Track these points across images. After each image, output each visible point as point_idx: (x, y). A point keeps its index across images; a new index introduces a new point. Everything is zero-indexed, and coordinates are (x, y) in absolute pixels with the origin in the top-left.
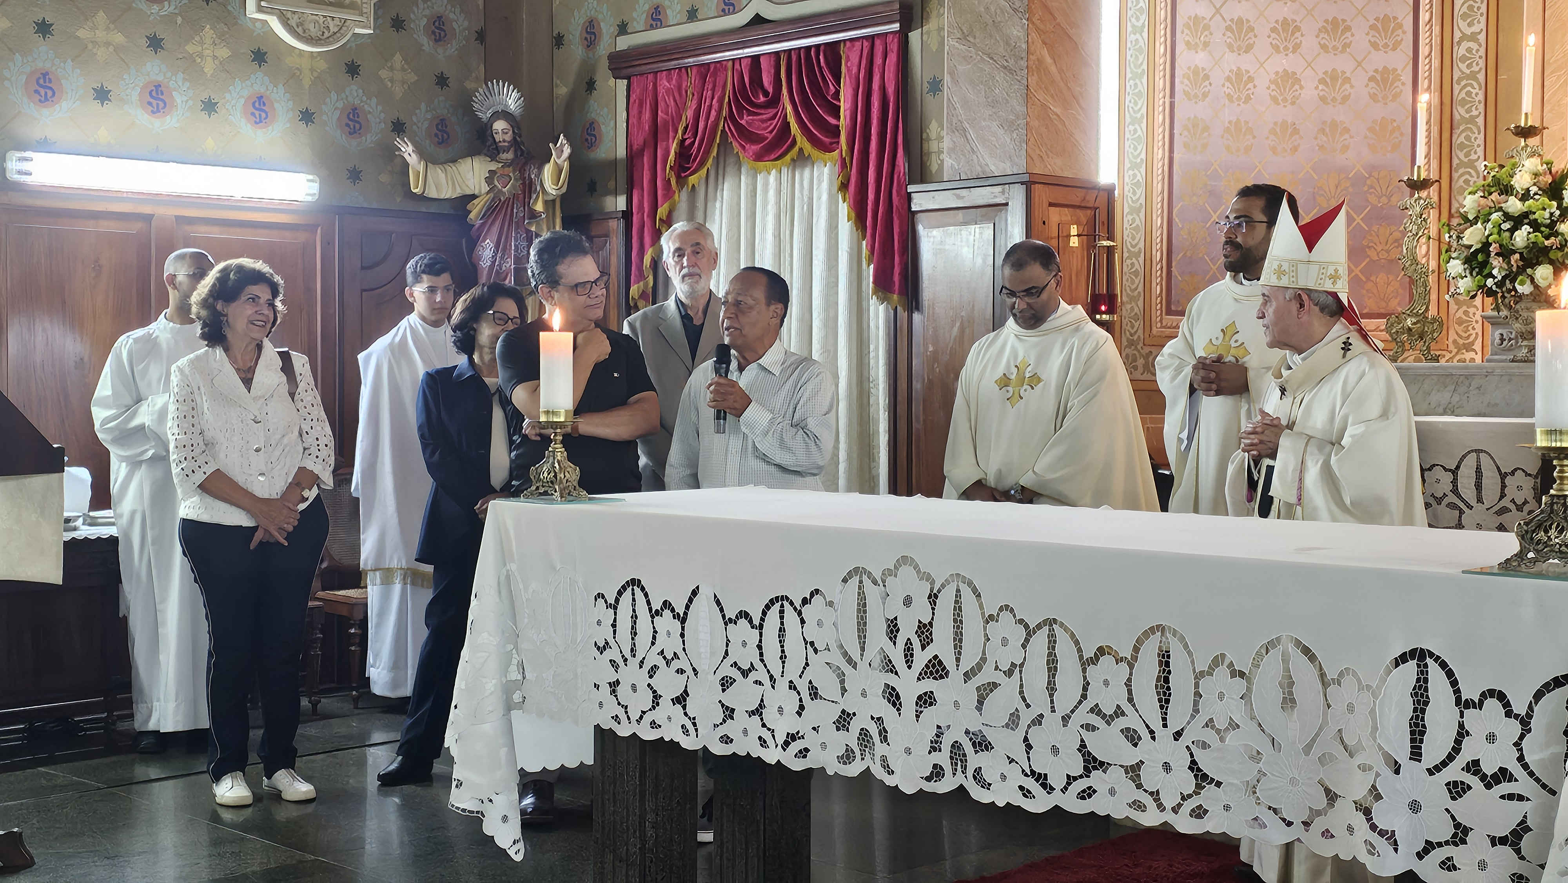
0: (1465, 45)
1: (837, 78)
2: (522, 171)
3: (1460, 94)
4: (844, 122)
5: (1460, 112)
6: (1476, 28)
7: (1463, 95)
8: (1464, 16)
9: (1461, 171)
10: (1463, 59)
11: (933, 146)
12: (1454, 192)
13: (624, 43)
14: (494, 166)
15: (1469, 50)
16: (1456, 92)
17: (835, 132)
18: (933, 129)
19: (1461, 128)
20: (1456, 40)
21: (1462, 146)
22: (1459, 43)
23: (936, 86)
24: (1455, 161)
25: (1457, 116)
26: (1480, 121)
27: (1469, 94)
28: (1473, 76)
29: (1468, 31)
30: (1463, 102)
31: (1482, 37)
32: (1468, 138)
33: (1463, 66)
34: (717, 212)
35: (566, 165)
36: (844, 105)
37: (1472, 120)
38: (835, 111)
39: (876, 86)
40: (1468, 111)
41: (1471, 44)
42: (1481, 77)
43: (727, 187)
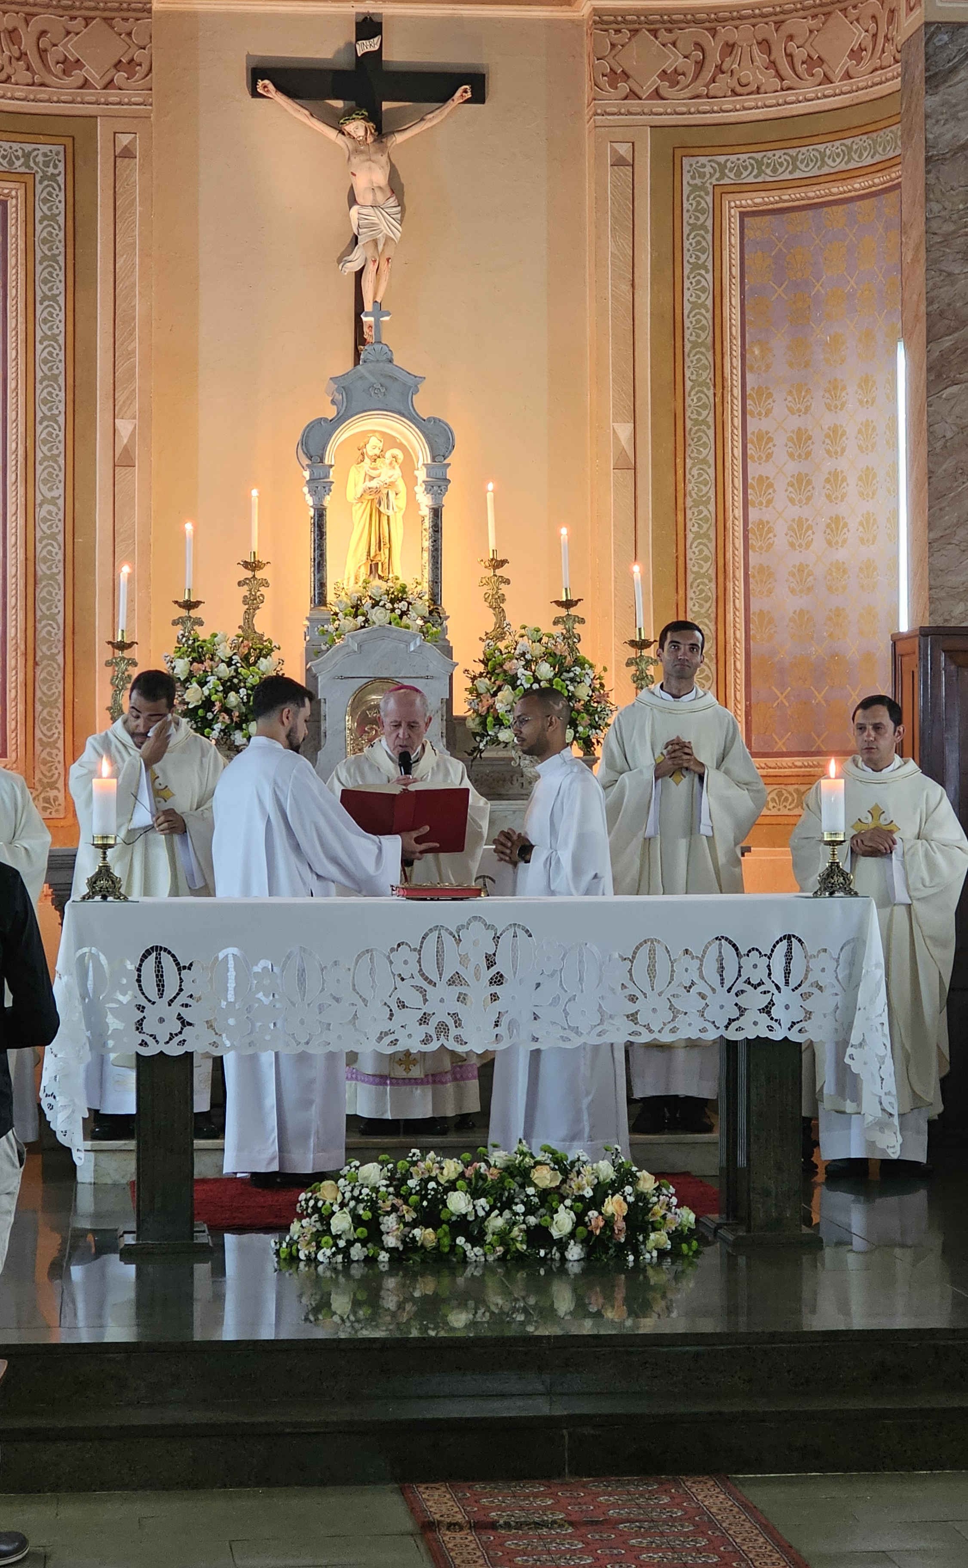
0: (46, 507)
3: (42, 553)
5: (42, 568)
6: (55, 493)
7: (44, 553)
8: (45, 481)
9: (44, 623)
10: (45, 520)
12: (38, 642)
15: (50, 513)
16: (38, 550)
19: (44, 583)
20: (38, 502)
21: (44, 600)
22: (41, 505)
24: (39, 613)
25: (39, 573)
26: (60, 578)
27: (50, 552)
28: (53, 537)
29: (49, 495)
30: (45, 560)
31: (61, 502)
32: (50, 593)
33: (44, 527)
37: (52, 577)
40: (50, 568)
41: (51, 508)
42: (60, 538)
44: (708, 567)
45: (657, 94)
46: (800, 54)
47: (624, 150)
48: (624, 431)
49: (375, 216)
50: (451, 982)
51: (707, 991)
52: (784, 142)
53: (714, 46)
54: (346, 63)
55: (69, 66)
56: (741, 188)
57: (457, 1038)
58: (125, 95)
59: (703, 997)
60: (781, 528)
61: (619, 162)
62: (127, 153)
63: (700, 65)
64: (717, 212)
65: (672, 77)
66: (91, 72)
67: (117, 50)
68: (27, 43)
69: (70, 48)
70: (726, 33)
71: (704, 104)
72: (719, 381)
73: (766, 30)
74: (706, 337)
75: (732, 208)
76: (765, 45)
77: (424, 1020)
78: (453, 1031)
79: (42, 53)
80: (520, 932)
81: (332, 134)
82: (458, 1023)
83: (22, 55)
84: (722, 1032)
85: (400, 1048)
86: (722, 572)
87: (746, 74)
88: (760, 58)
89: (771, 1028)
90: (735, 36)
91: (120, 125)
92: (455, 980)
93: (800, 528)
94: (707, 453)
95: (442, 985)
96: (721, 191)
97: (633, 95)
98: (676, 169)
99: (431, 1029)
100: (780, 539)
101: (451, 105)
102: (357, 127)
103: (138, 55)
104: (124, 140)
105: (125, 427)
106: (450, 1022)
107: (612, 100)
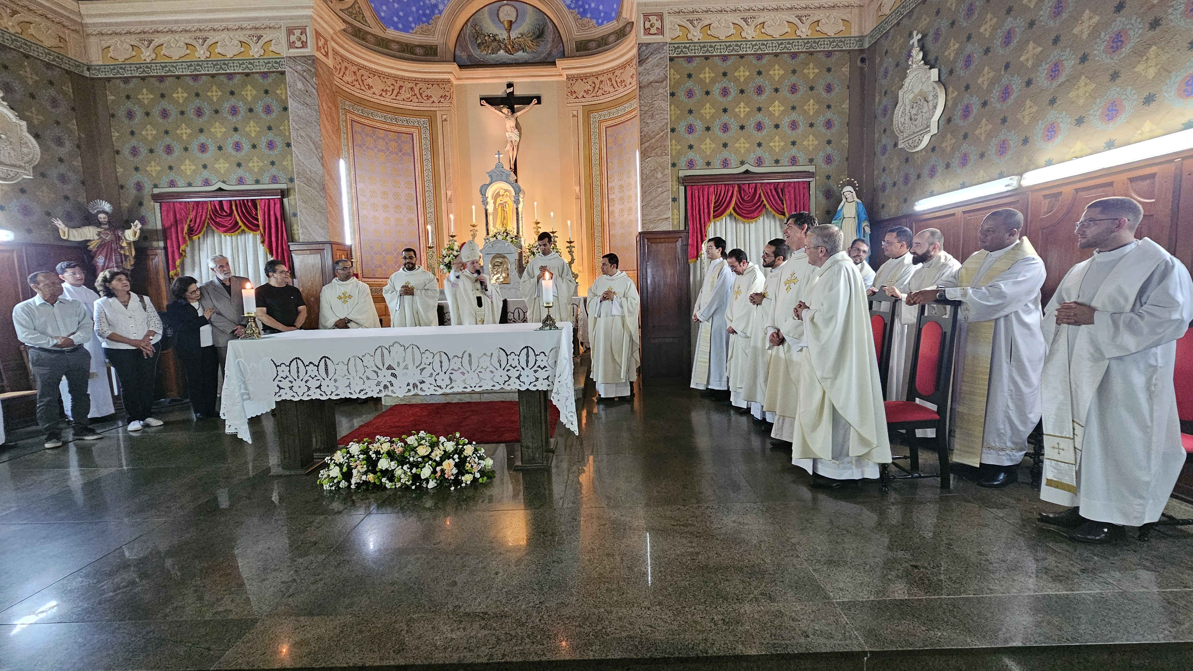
1: (256, 209)
2: (114, 231)
4: (261, 223)
8: (429, 207)
10: (429, 217)
11: (296, 232)
13: (156, 191)
14: (99, 230)
17: (258, 226)
18: (295, 227)
23: (295, 215)
31: (433, 212)
34: (205, 248)
35: (138, 231)
36: (260, 218)
38: (257, 220)
39: (272, 213)
41: (431, 214)
42: (434, 222)
43: (209, 240)
44: (600, 223)
45: (583, 97)
46: (619, 80)
47: (575, 113)
48: (577, 189)
49: (511, 134)
50: (388, 369)
51: (494, 370)
52: (615, 106)
53: (597, 82)
54: (505, 95)
55: (429, 97)
56: (605, 120)
57: (392, 391)
58: (444, 105)
59: (492, 372)
60: (617, 211)
61: (574, 116)
62: (446, 120)
63: (594, 88)
64: (599, 129)
65: (587, 92)
66: (434, 99)
67: (441, 93)
68: (417, 91)
69: (429, 92)
70: (601, 78)
71: (595, 98)
72: (601, 174)
73: (610, 76)
74: (598, 162)
75: (604, 125)
76: (610, 79)
77: (378, 384)
78: (390, 388)
79: (421, 94)
80: (415, 348)
81: (500, 113)
82: (392, 385)
83: (415, 95)
84: (502, 386)
85: (369, 395)
86: (603, 224)
87: (606, 89)
88: (609, 83)
89: (520, 385)
90: (603, 79)
91: (443, 113)
92: (390, 368)
93: (622, 211)
94: (599, 193)
95: (384, 370)
96: (600, 122)
97: (577, 97)
98: (589, 117)
99: (382, 388)
100: (617, 215)
101: (531, 104)
102: (505, 110)
103: (447, 94)
104: (444, 117)
105: (449, 193)
106: (388, 384)
107: (571, 99)
